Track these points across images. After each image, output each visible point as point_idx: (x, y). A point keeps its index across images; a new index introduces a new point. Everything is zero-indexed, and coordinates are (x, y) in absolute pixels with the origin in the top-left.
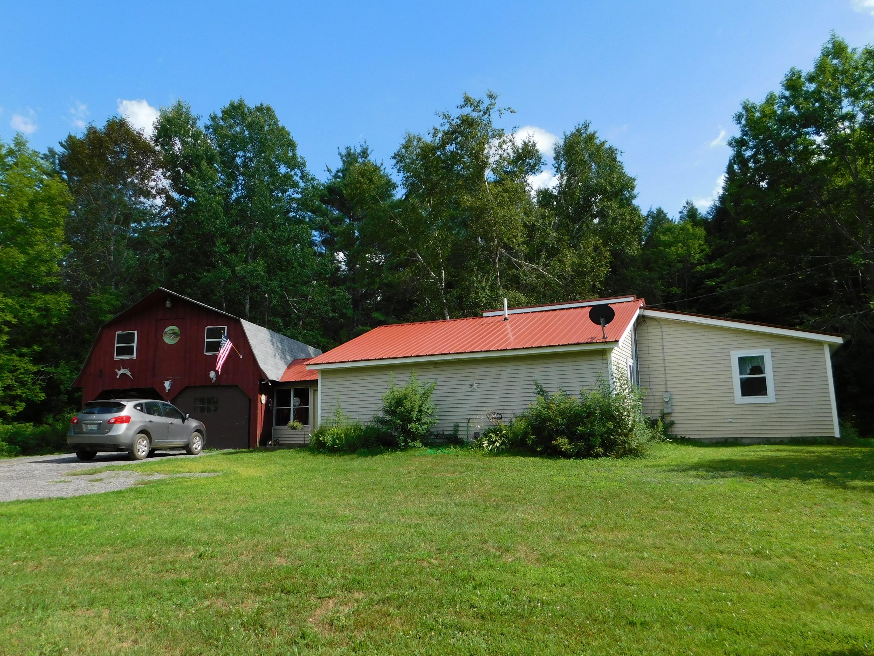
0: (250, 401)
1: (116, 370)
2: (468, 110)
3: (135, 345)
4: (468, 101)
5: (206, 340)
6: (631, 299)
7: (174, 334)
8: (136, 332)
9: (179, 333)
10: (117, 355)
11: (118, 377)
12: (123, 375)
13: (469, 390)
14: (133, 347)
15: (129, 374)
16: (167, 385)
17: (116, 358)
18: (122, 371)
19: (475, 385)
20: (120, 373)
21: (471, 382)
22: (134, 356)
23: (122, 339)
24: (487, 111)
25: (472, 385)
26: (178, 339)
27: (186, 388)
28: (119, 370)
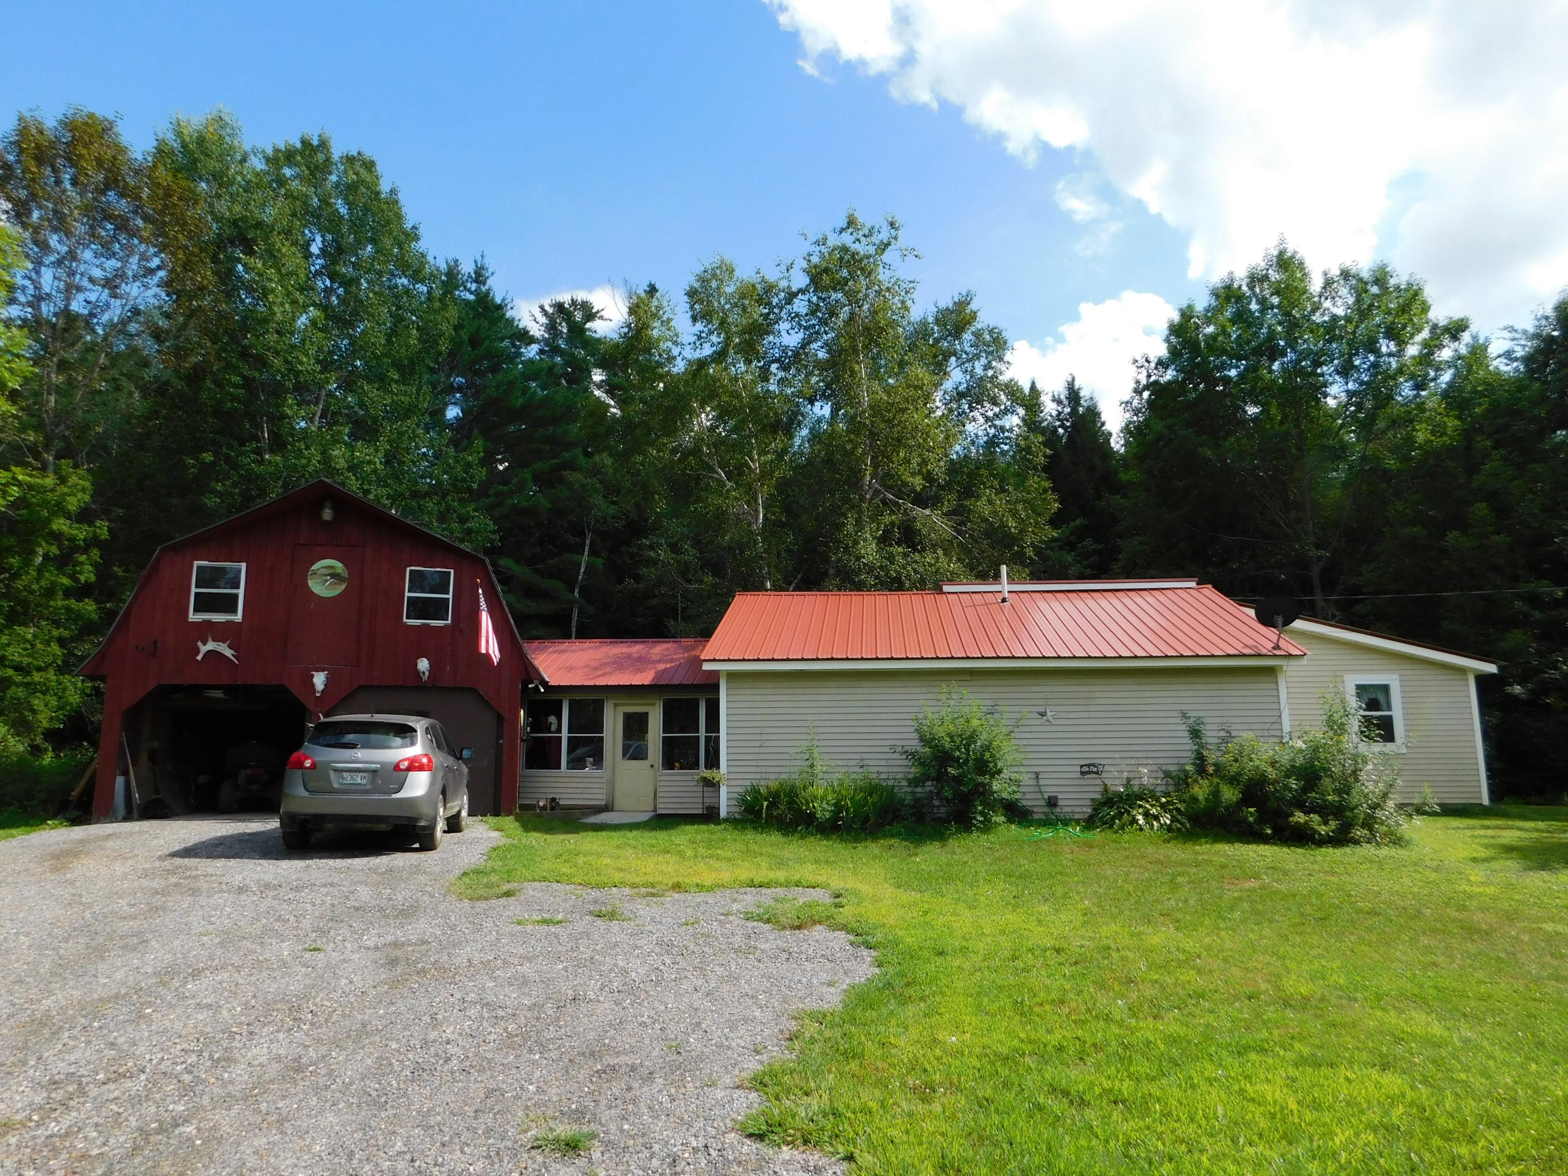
0: (500, 718)
1: (199, 643)
2: (847, 239)
3: (241, 592)
4: (851, 223)
5: (407, 594)
6: (1193, 584)
7: (333, 576)
8: (244, 566)
9: (346, 575)
10: (196, 610)
11: (199, 658)
12: (209, 653)
13: (1038, 722)
14: (236, 596)
15: (228, 653)
16: (319, 680)
17: (193, 617)
18: (211, 646)
19: (1049, 714)
20: (204, 649)
21: (1041, 709)
22: (238, 617)
23: (207, 578)
24: (884, 247)
25: (1043, 714)
26: (343, 587)
27: (361, 688)
28: (205, 644)
